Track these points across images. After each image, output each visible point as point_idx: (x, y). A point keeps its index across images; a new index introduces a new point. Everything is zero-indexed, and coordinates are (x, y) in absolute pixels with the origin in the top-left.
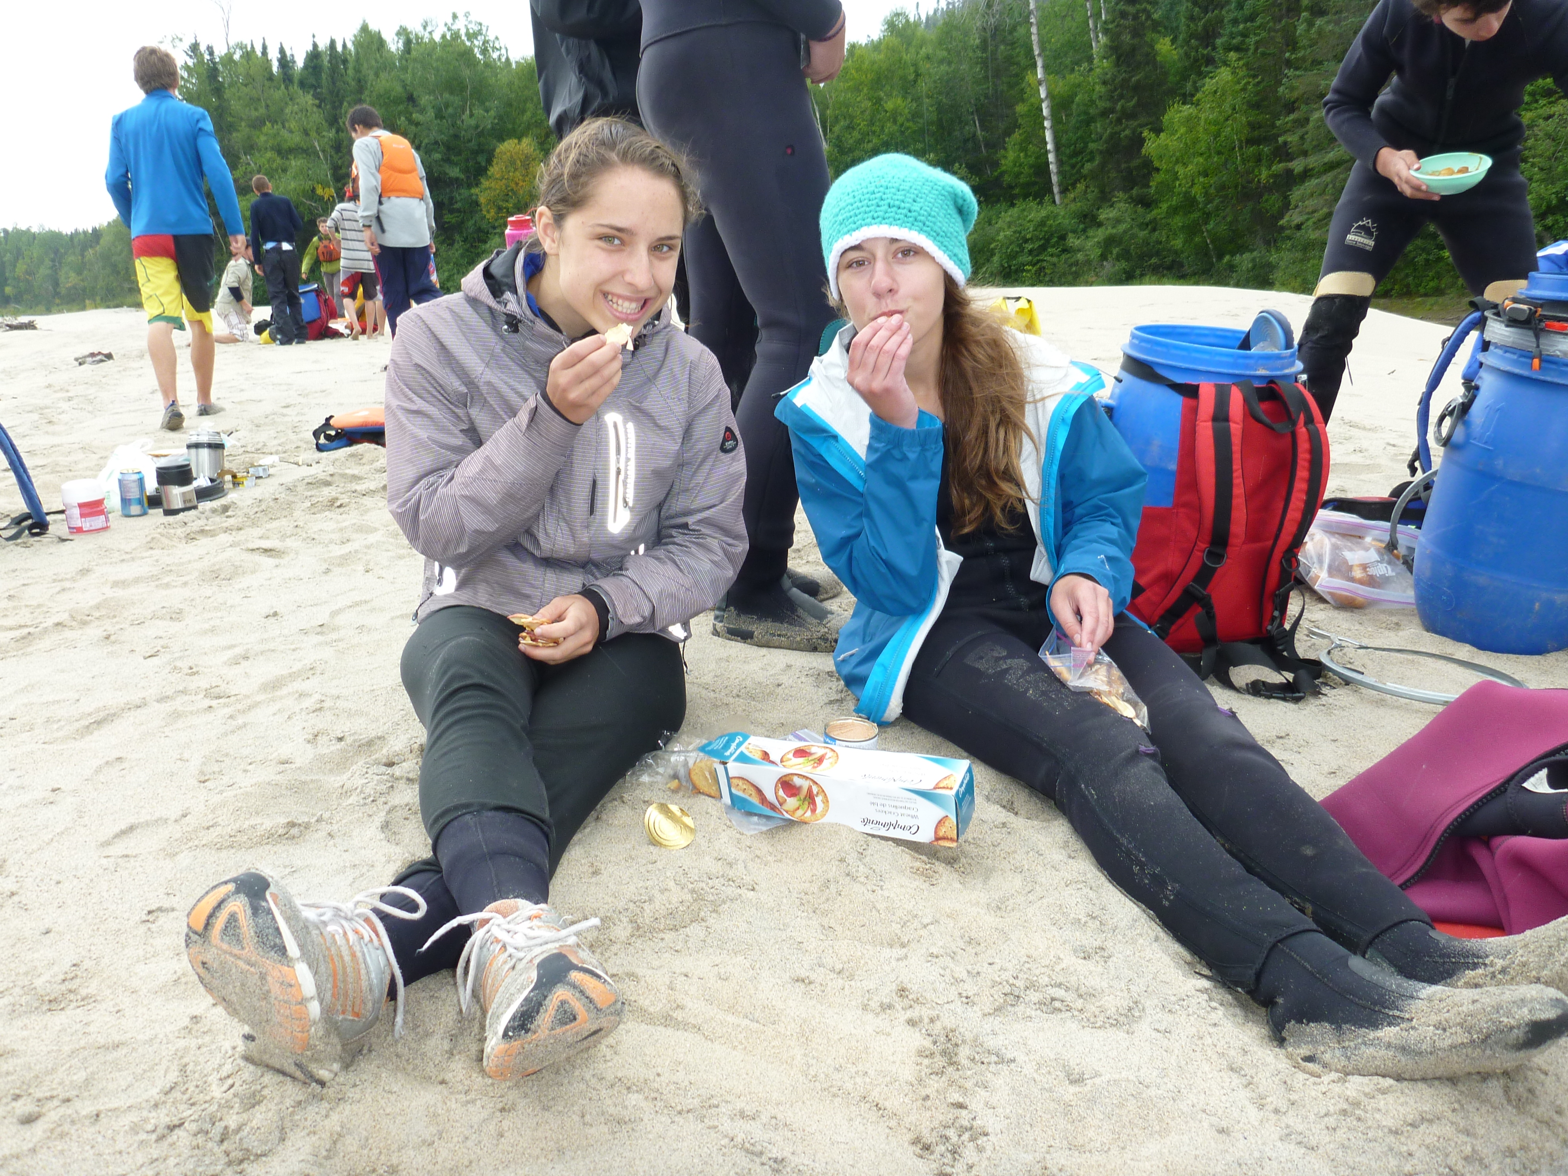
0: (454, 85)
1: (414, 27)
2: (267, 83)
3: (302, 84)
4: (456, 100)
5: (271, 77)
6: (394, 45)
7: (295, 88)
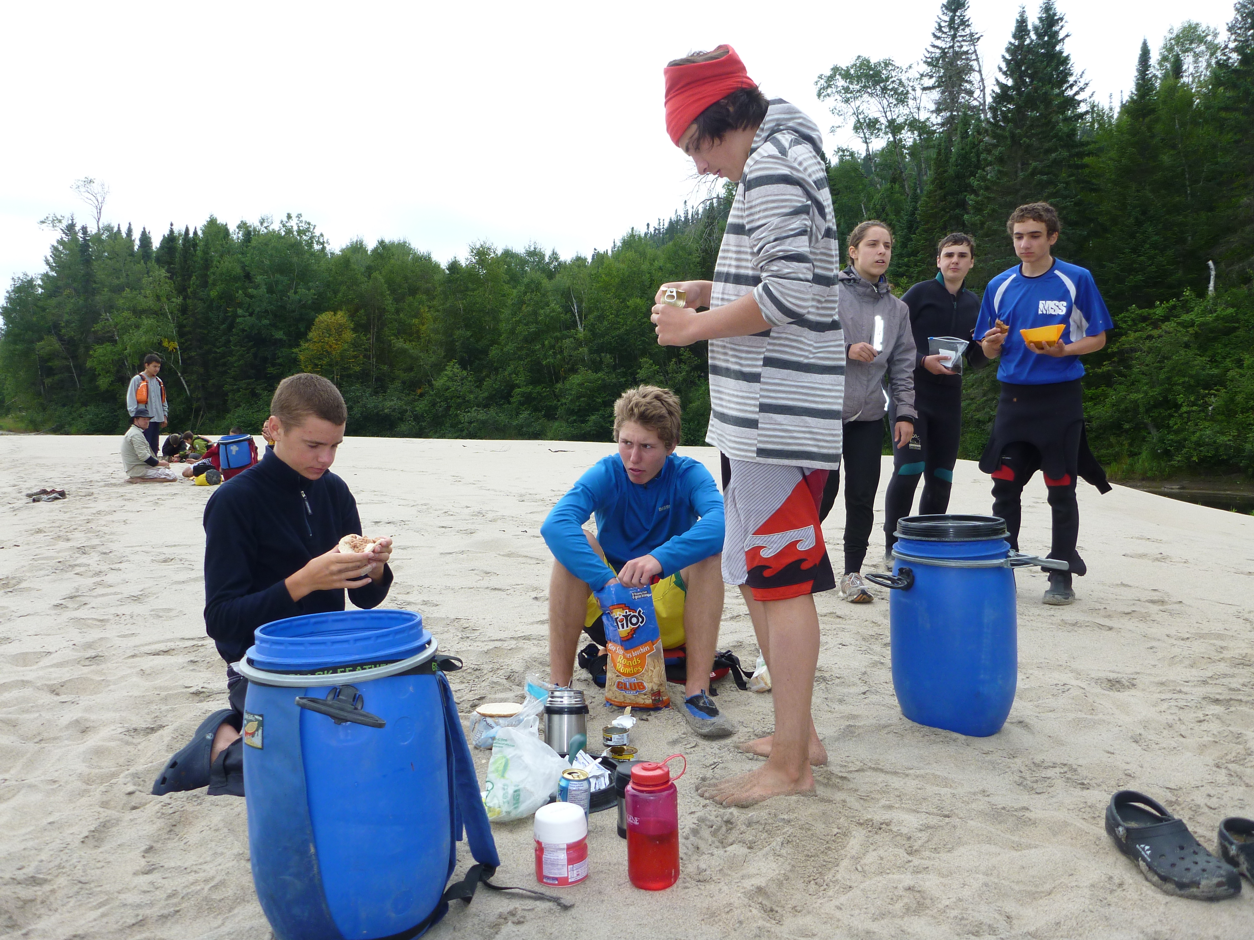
0: (283, 268)
1: (253, 222)
2: (129, 258)
3: (158, 260)
4: (285, 280)
5: (132, 254)
6: (236, 235)
7: (153, 264)
